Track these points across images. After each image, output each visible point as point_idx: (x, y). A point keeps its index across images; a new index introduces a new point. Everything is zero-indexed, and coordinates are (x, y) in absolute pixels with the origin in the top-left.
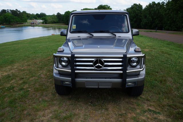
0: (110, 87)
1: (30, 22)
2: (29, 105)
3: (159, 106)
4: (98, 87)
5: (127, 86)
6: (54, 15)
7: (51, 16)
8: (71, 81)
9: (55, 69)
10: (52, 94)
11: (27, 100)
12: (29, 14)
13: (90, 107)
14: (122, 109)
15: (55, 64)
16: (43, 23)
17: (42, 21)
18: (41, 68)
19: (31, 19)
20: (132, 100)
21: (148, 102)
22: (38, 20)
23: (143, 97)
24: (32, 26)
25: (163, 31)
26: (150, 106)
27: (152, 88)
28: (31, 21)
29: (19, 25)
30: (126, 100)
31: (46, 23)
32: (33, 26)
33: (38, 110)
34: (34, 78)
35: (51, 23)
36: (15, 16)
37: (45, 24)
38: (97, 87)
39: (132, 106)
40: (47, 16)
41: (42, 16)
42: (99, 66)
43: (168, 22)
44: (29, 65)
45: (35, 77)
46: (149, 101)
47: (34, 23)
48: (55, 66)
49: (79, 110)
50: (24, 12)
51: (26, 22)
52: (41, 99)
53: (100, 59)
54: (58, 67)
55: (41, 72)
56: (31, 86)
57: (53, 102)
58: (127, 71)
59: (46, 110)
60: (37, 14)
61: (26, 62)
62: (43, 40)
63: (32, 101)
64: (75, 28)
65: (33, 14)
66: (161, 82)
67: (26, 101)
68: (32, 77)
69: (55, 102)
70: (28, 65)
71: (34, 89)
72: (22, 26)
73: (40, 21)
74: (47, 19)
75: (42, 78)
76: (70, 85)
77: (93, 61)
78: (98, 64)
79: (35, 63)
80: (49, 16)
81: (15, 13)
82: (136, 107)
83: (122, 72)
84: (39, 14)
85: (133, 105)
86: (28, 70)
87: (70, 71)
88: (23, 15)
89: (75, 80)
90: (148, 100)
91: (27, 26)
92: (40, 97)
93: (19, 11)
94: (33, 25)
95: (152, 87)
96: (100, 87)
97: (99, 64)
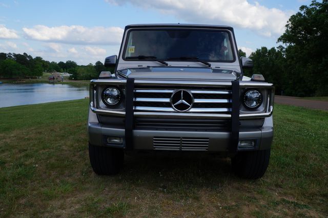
0: (204, 149)
1: (46, 76)
2: (34, 190)
3: (304, 195)
4: (181, 149)
5: (240, 147)
6: (90, 66)
7: (85, 66)
8: (124, 134)
9: (93, 111)
10: (82, 172)
11: (29, 181)
12: (47, 62)
13: (161, 194)
14: (229, 198)
15: (92, 102)
16: (70, 78)
17: (68, 75)
18: (63, 137)
19: (50, 71)
20: (246, 185)
21: (279, 189)
22: (62, 74)
23: (268, 180)
24: (50, 83)
25: (282, 96)
26: (285, 194)
27: (282, 168)
28: (49, 74)
29: (27, 80)
30: (235, 184)
31: (76, 79)
32: (53, 83)
33: (50, 198)
34: (46, 150)
35: (84, 80)
36: (23, 64)
37: (74, 80)
38: (177, 149)
39: (247, 195)
40: (79, 66)
41: (69, 67)
42: (182, 104)
43: (290, 82)
44: (40, 133)
45: (50, 149)
46: (280, 187)
47: (54, 79)
48: (92, 105)
49: (138, 198)
50: (38, 59)
51: (41, 75)
52: (58, 181)
53: (184, 90)
54: (98, 107)
55: (63, 142)
56: (40, 160)
57: (84, 186)
58: (240, 115)
59: (68, 197)
60: (61, 63)
61: (35, 129)
62: (69, 104)
63: (39, 183)
64: (133, 52)
65: (54, 62)
66: (297, 158)
67: (26, 184)
68: (44, 149)
69: (88, 186)
70: (38, 133)
71: (47, 165)
72: (33, 83)
73: (64, 75)
74: (78, 72)
75: (63, 150)
76: (122, 144)
77: (171, 94)
78: (180, 101)
79: (52, 130)
80: (82, 66)
81: (22, 59)
82: (257, 196)
83: (230, 116)
84: (65, 62)
85: (249, 192)
86: (36, 139)
87: (124, 113)
88: (36, 64)
89: (132, 133)
90: (277, 186)
91: (43, 82)
92: (57, 177)
93: (30, 57)
94: (52, 81)
95: (282, 166)
96: (184, 149)
97: (184, 101)
